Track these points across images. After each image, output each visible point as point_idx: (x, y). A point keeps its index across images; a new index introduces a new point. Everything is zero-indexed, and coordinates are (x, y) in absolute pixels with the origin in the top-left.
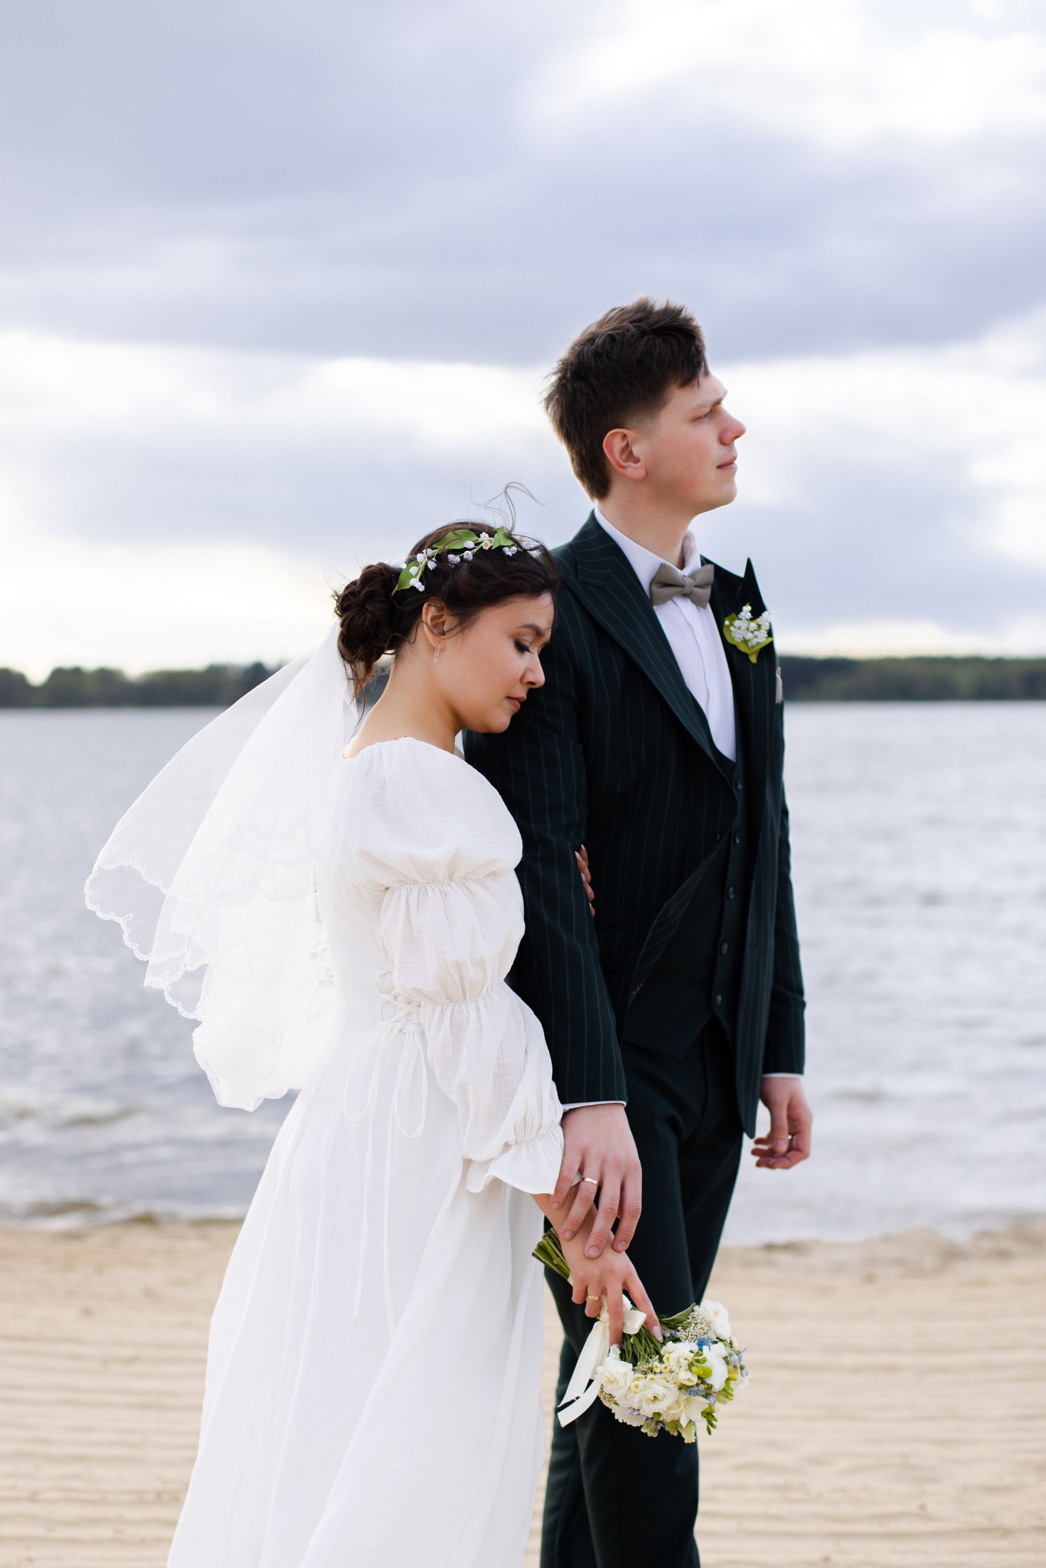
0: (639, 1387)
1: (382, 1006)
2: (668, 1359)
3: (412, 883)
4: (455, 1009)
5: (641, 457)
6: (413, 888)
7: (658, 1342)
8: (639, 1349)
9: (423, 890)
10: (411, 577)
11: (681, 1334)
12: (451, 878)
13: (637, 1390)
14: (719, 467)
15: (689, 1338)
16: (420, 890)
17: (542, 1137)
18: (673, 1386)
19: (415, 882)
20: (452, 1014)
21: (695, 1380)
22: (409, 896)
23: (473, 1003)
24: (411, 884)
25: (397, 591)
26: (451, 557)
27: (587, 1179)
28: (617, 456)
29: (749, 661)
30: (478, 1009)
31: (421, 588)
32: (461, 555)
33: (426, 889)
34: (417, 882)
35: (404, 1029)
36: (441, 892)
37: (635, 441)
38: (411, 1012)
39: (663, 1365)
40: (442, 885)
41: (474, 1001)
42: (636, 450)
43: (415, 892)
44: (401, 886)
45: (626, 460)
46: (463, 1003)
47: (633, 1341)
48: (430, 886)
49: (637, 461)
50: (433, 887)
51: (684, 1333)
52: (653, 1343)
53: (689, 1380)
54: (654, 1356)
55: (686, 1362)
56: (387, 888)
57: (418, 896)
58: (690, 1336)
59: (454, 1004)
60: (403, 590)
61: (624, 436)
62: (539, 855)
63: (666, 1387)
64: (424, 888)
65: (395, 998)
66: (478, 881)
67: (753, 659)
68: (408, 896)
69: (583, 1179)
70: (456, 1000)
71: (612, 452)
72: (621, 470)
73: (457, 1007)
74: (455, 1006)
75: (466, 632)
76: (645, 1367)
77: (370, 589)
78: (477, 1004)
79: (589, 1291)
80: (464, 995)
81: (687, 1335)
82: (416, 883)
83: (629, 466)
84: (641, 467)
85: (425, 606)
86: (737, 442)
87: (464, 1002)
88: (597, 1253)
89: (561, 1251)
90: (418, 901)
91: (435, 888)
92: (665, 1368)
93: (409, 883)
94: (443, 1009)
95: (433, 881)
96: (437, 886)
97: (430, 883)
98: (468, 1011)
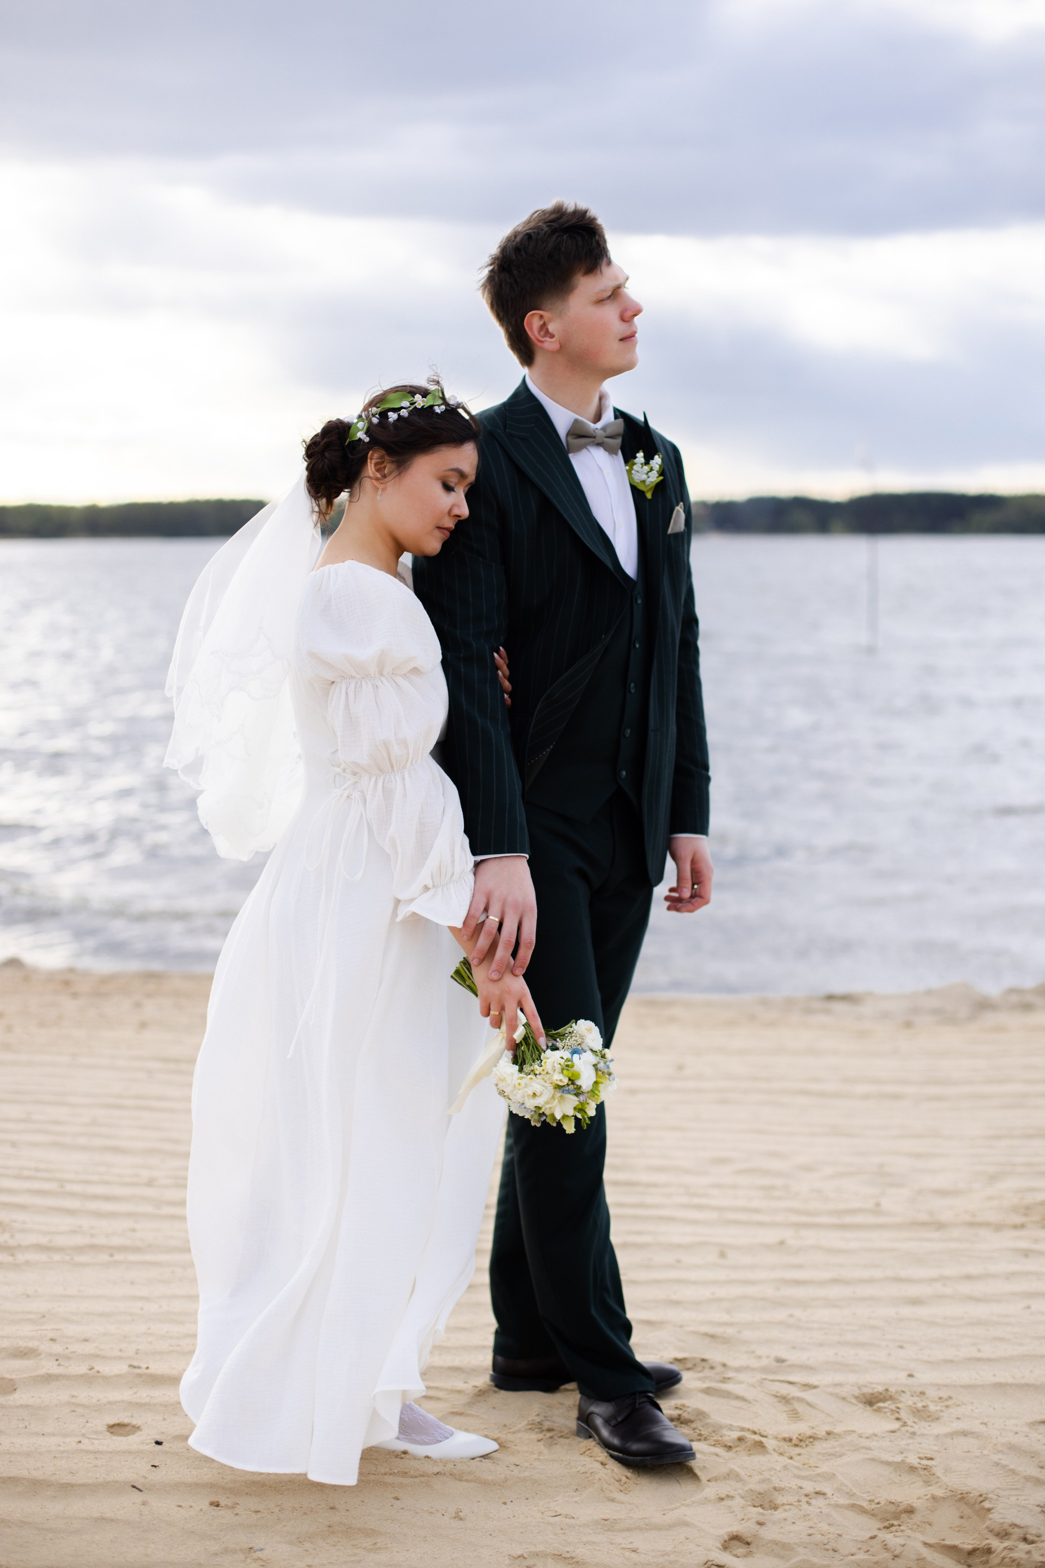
0: (521, 1085)
1: (335, 777)
2: (546, 1063)
3: (351, 678)
4: (386, 779)
5: (555, 333)
6: (351, 682)
7: (542, 1049)
8: (526, 1055)
10: (359, 430)
11: (559, 1044)
12: (380, 673)
13: (520, 1087)
14: (621, 340)
15: (564, 1048)
16: (356, 684)
17: (455, 882)
18: (549, 1085)
19: (353, 677)
20: (383, 783)
21: (566, 1081)
22: (348, 688)
23: (400, 774)
24: (350, 679)
25: (349, 442)
26: (390, 414)
27: (491, 917)
28: (536, 333)
29: (645, 497)
30: (403, 779)
31: (367, 440)
32: (399, 413)
33: (361, 683)
35: (351, 795)
36: (373, 685)
37: (550, 320)
38: (357, 782)
39: (542, 1068)
40: (374, 680)
42: (551, 327)
43: (353, 685)
44: (343, 680)
45: (545, 336)
47: (524, 1048)
48: (364, 680)
49: (552, 336)
50: (367, 681)
51: (561, 1043)
52: (538, 1051)
53: (561, 1081)
54: (536, 1061)
55: (560, 1066)
56: (333, 682)
57: (356, 687)
58: (566, 1046)
59: (385, 775)
60: (353, 441)
61: (541, 317)
62: (462, 655)
63: (544, 1086)
65: (344, 770)
66: (404, 676)
67: (649, 496)
68: (347, 688)
69: (487, 917)
70: (386, 771)
71: (531, 329)
72: (539, 344)
73: (387, 777)
74: (386, 776)
75: (402, 475)
76: (528, 1069)
77: (328, 440)
78: (404, 775)
79: (492, 1008)
80: (392, 767)
81: (564, 1045)
83: (546, 341)
84: (556, 341)
85: (369, 454)
86: (636, 318)
88: (498, 977)
89: (471, 974)
90: (355, 692)
91: (369, 682)
92: (543, 1070)
93: (348, 678)
94: (376, 779)
95: (367, 676)
96: (370, 680)
97: (364, 678)
98: (395, 780)
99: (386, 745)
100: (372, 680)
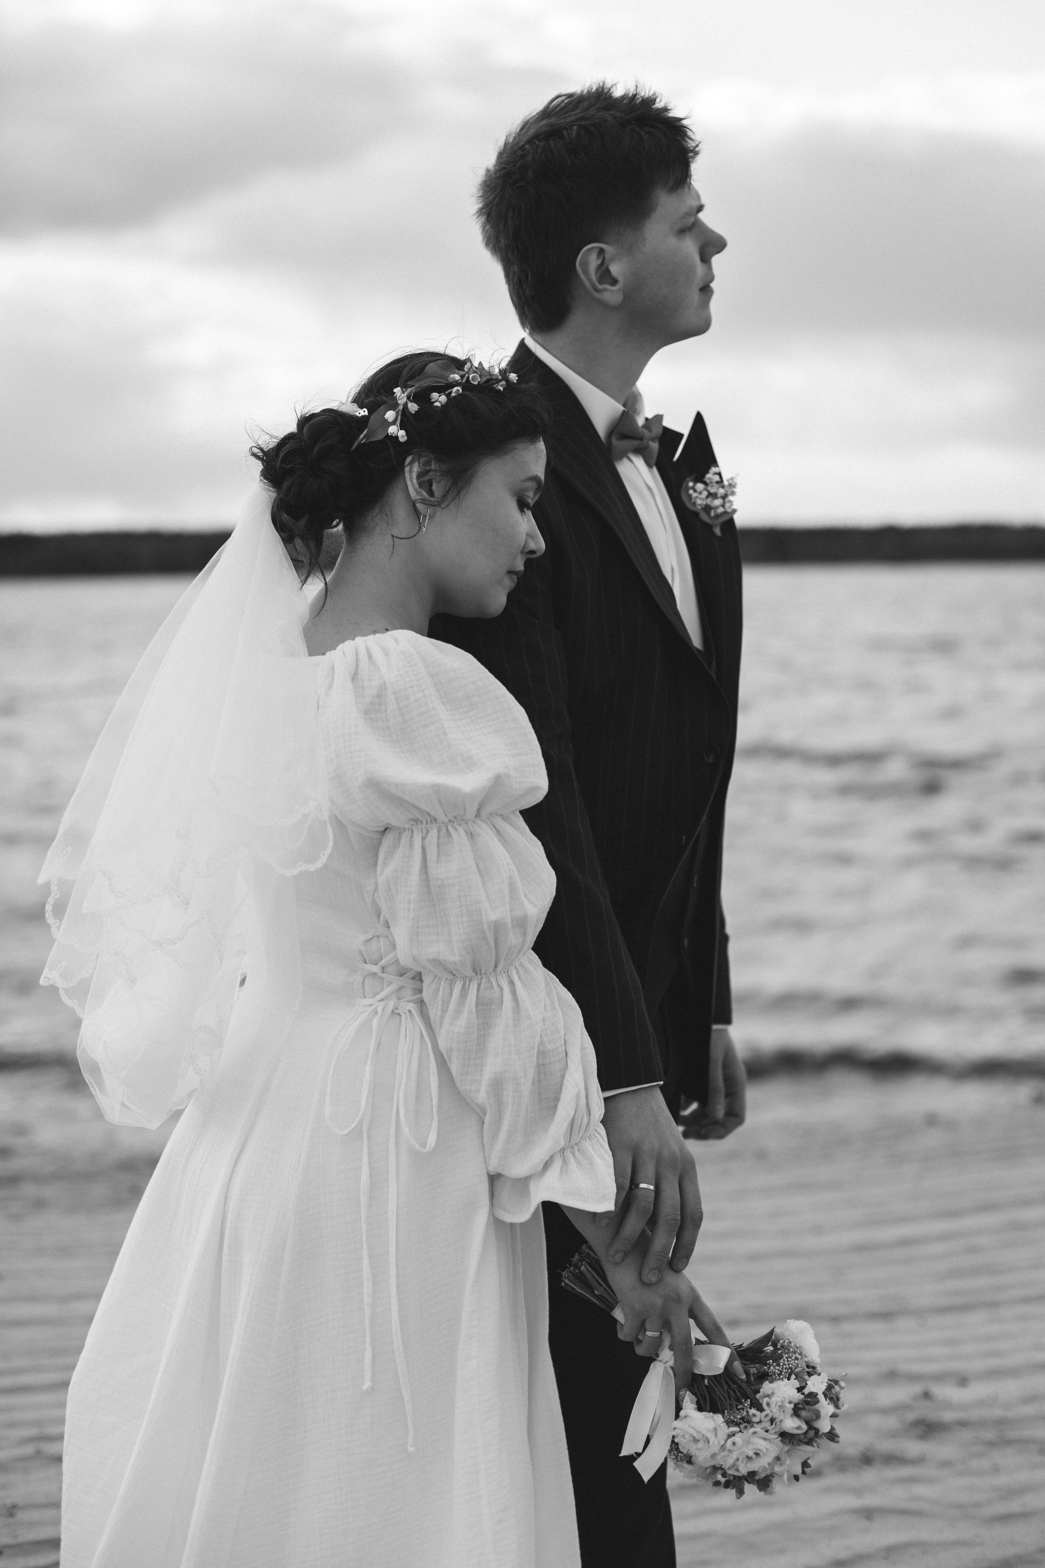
0: (737, 1445)
2: (768, 1404)
3: (429, 821)
4: (482, 984)
5: (621, 279)
6: (430, 829)
7: (742, 1381)
8: (717, 1392)
9: (444, 831)
10: (384, 425)
11: (770, 1367)
12: (479, 814)
13: (734, 1447)
14: (701, 290)
15: (783, 1373)
16: (439, 831)
17: (587, 1139)
18: (775, 1436)
19: (434, 820)
20: (478, 990)
21: (803, 1428)
22: (425, 838)
23: (504, 975)
24: (427, 823)
25: (365, 441)
26: (435, 395)
27: (642, 1185)
28: (594, 278)
29: (712, 533)
31: (402, 435)
32: (447, 393)
33: (447, 830)
34: (435, 819)
37: (612, 259)
39: (764, 1414)
40: (466, 824)
41: (504, 972)
42: (615, 269)
43: (434, 833)
45: (601, 281)
46: (492, 975)
47: (708, 1382)
48: (452, 825)
49: (614, 282)
50: (456, 827)
51: (777, 1368)
52: (735, 1383)
53: (799, 1428)
54: (743, 1400)
55: (792, 1406)
56: (388, 829)
57: (439, 838)
58: (784, 1370)
59: (479, 977)
60: (378, 441)
61: (601, 251)
63: (765, 1439)
64: (445, 828)
65: (383, 969)
67: (718, 531)
68: (423, 839)
69: (636, 1186)
70: (482, 973)
71: (587, 271)
72: (597, 295)
73: (483, 980)
74: (482, 978)
75: (462, 494)
76: (738, 1417)
77: (326, 444)
79: (648, 1325)
81: (781, 1369)
82: (434, 822)
83: (606, 290)
84: (619, 290)
85: (409, 459)
87: (493, 974)
88: (657, 1277)
90: (437, 845)
91: (459, 827)
92: (767, 1415)
93: (425, 823)
94: (464, 984)
95: (456, 818)
96: (460, 824)
97: (453, 821)
98: (499, 985)
99: (498, 928)
100: (465, 824)
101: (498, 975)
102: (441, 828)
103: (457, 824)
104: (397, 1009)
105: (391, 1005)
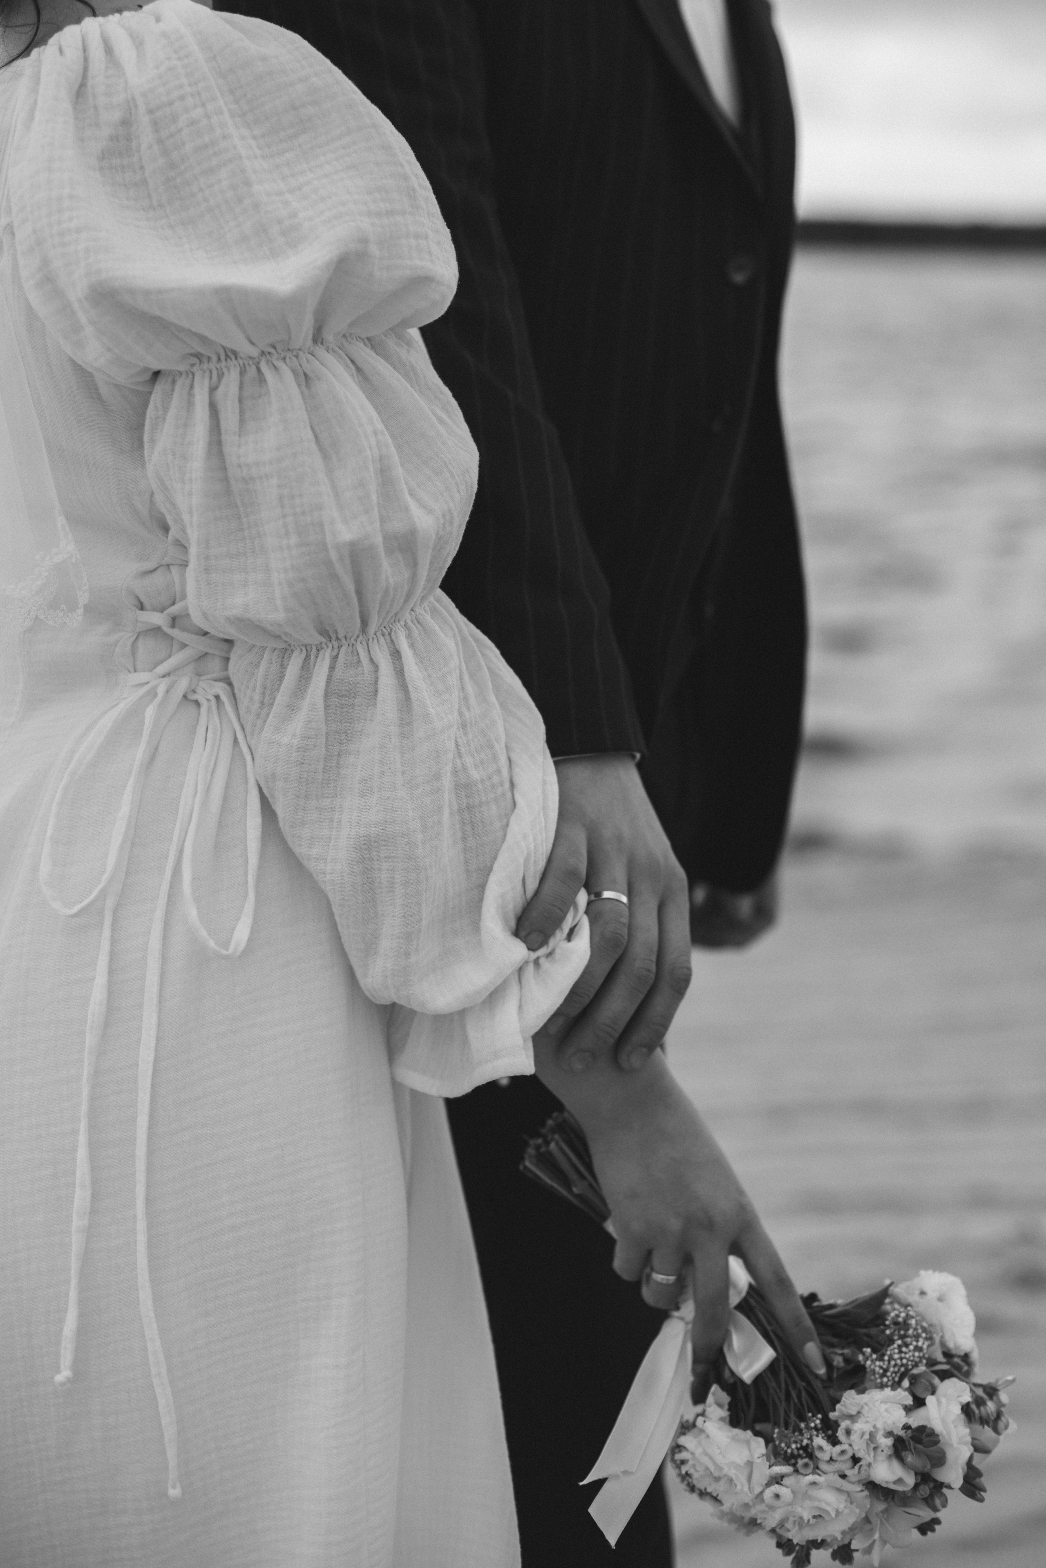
0: (782, 1499)
1: (137, 640)
2: (848, 1432)
3: (223, 357)
4: (340, 656)
6: (225, 370)
7: (817, 1376)
8: (771, 1391)
9: (252, 371)
11: (867, 1358)
12: (317, 338)
13: (777, 1503)
15: (889, 1374)
16: (243, 373)
18: (858, 1487)
19: (231, 354)
20: (332, 668)
21: (910, 1480)
22: (216, 387)
23: (382, 639)
24: (219, 359)
30: (396, 655)
33: (259, 370)
34: (235, 353)
36: (294, 372)
39: (838, 1448)
40: (297, 356)
41: (383, 635)
43: (232, 379)
44: (193, 365)
46: (359, 641)
48: (267, 362)
50: (276, 365)
51: (878, 1363)
52: (803, 1377)
54: (810, 1415)
55: (889, 1442)
57: (241, 387)
58: (892, 1369)
59: (336, 644)
63: (842, 1493)
64: (254, 368)
65: (174, 621)
68: (213, 390)
70: (341, 636)
73: (342, 650)
74: (340, 647)
76: (794, 1447)
78: (392, 641)
79: (656, 1261)
80: (365, 623)
81: (885, 1367)
82: (233, 357)
87: (361, 638)
89: (589, 1167)
90: (240, 401)
91: (280, 364)
92: (843, 1452)
93: (214, 359)
94: (308, 657)
95: (275, 348)
96: (284, 358)
97: (269, 353)
98: (371, 660)
99: (358, 556)
100: (294, 358)
101: (371, 640)
102: (247, 367)
103: (278, 359)
104: (194, 691)
105: (183, 685)
